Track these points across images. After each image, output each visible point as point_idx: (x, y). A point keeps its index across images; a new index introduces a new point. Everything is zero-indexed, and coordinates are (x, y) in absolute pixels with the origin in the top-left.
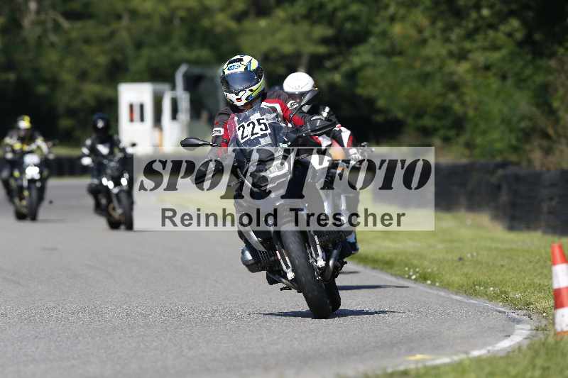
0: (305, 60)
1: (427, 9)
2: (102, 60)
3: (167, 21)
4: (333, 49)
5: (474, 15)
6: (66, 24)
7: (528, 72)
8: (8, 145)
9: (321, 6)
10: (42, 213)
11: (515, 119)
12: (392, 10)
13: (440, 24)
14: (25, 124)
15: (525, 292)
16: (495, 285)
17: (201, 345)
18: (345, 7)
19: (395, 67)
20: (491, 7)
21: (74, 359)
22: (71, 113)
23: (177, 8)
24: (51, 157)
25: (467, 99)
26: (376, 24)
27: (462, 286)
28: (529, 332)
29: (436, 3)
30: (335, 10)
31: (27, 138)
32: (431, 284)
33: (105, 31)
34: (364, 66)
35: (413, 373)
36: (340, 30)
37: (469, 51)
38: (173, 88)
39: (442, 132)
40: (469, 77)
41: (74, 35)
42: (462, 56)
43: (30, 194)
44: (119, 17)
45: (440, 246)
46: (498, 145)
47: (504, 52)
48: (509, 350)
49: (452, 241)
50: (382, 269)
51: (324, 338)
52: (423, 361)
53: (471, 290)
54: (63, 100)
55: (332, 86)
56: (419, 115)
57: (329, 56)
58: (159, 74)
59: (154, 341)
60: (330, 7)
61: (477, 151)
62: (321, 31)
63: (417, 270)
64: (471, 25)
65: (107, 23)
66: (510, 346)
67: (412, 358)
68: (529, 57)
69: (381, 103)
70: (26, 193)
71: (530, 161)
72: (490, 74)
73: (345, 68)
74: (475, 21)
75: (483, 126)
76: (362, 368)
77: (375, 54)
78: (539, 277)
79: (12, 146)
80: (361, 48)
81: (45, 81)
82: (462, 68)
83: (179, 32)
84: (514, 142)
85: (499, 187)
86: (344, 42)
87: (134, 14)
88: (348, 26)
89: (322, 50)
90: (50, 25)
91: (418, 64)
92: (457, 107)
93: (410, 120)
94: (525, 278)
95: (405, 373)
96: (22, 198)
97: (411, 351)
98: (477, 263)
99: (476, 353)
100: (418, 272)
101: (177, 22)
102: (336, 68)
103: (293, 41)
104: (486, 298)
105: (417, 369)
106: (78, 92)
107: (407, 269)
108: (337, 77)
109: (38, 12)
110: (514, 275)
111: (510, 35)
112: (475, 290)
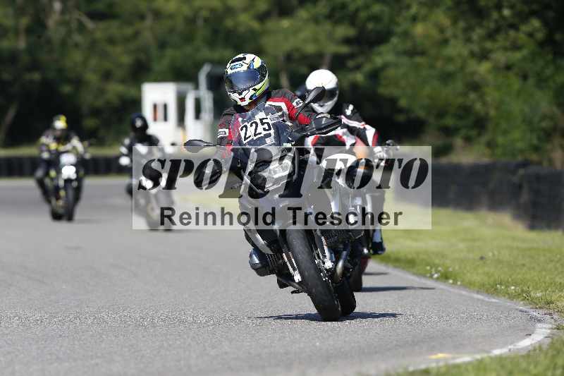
0: (327, 60)
1: (449, 9)
2: (126, 60)
3: (191, 21)
4: (355, 49)
5: (495, 15)
6: (90, 24)
7: (548, 72)
8: (43, 144)
9: (344, 6)
10: (78, 214)
11: (536, 119)
12: (414, 10)
13: (462, 24)
14: (60, 124)
15: (546, 291)
16: (516, 284)
17: (223, 343)
18: (367, 7)
19: (417, 67)
20: (512, 7)
21: (97, 357)
22: (96, 112)
23: (201, 8)
24: (88, 156)
25: (489, 99)
26: (398, 24)
27: (484, 285)
28: (549, 331)
29: (457, 3)
30: (357, 10)
31: (63, 138)
32: (453, 283)
33: (129, 31)
34: (385, 66)
35: (434, 372)
36: (362, 30)
37: (490, 51)
38: (197, 87)
39: (463, 132)
40: (490, 78)
41: (99, 35)
42: (483, 56)
43: (67, 193)
44: (142, 17)
45: (462, 245)
46: (520, 145)
47: (525, 52)
48: (530, 348)
49: (474, 240)
50: (403, 269)
51: (346, 337)
52: (445, 359)
53: (491, 289)
54: (88, 99)
55: (354, 86)
56: (441, 114)
57: (351, 56)
58: (182, 74)
59: (176, 340)
60: (352, 7)
61: (499, 151)
62: (343, 31)
63: (440, 269)
64: (492, 25)
65: (130, 23)
66: (531, 345)
67: (434, 357)
68: (550, 57)
69: (403, 103)
70: (62, 193)
71: (551, 161)
72: (511, 74)
73: (368, 67)
74: (496, 21)
75: (504, 125)
76: (383, 366)
77: (398, 54)
78: (560, 276)
79: (47, 146)
80: (383, 48)
81: (69, 81)
82: (484, 68)
83: (202, 32)
84: (535, 142)
85: (520, 187)
86: (366, 41)
87: (157, 14)
88: (370, 26)
89: (344, 50)
90: (74, 25)
91: (439, 64)
92: (478, 106)
93: (432, 120)
94: (545, 277)
95: (427, 372)
96: (58, 198)
97: (432, 350)
98: (499, 262)
99: (497, 352)
100: (439, 271)
101: (200, 23)
102: (358, 68)
103: (316, 40)
104: (507, 296)
105: (439, 368)
106: (102, 92)
107: (428, 268)
108: (359, 77)
109: (63, 12)
110: (535, 274)
111: (531, 35)
112: (496, 289)
